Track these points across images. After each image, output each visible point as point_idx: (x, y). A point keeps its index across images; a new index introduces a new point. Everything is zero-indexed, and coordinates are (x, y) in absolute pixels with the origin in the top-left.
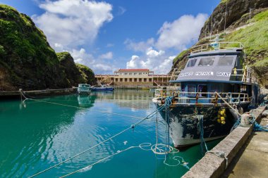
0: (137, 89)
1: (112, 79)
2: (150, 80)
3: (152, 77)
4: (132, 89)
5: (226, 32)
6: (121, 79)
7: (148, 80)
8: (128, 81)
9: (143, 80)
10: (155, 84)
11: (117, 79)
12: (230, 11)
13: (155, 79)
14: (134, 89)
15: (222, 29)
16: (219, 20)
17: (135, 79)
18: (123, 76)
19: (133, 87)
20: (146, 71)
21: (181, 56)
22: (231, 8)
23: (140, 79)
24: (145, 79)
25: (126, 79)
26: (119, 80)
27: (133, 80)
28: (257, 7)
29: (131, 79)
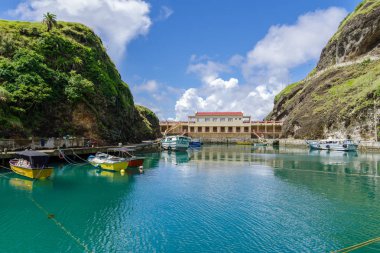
0: (228, 143)
1: (185, 128)
2: (246, 129)
3: (249, 125)
4: (218, 143)
5: (371, 56)
6: (200, 129)
7: (242, 130)
8: (211, 131)
9: (234, 130)
10: (253, 136)
11: (192, 128)
12: (375, 27)
13: (254, 128)
14: (222, 143)
15: (361, 53)
16: (357, 40)
17: (223, 129)
18: (202, 123)
19: (220, 140)
20: (239, 115)
21: (290, 92)
22: (376, 21)
23: (230, 129)
24: (238, 129)
25: (207, 129)
26: (196, 130)
27: (219, 130)
29: (215, 129)
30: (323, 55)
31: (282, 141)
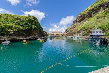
1: (51, 34)
3: (62, 34)
5: (81, 23)
12: (82, 18)
15: (79, 22)
17: (57, 34)
18: (54, 33)
20: (60, 32)
28: (88, 17)
30: (73, 23)
31: (67, 36)
